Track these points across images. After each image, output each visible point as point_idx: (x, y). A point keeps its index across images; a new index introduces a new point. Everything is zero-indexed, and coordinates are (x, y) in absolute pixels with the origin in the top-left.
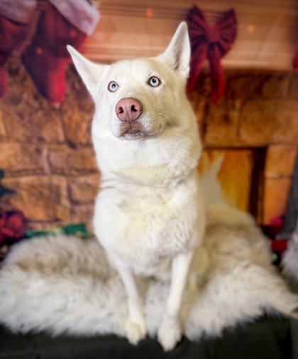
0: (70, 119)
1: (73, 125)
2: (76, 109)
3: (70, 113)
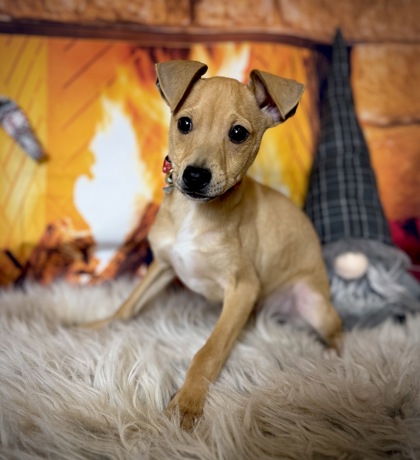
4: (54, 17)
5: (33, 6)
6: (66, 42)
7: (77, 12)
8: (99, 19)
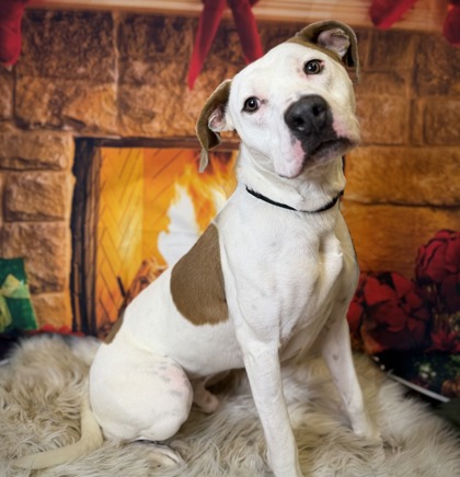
0: (26, 87)
1: (30, 95)
2: (36, 73)
3: (26, 79)
4: (148, 136)
5: (134, 130)
6: (155, 150)
7: (161, 132)
8: (175, 136)
